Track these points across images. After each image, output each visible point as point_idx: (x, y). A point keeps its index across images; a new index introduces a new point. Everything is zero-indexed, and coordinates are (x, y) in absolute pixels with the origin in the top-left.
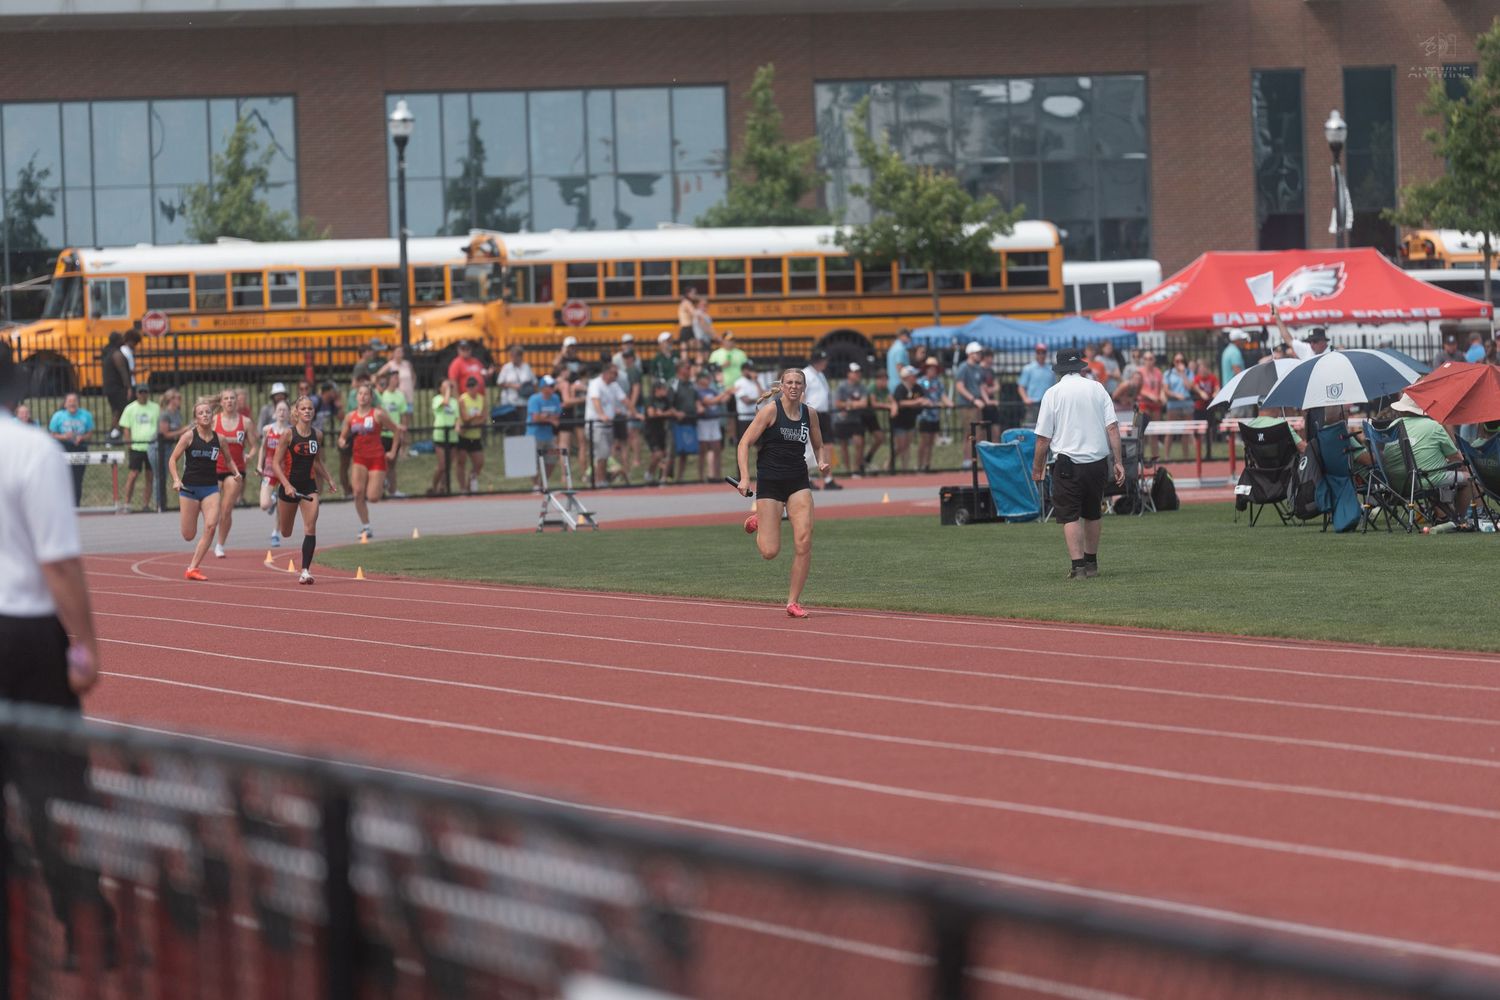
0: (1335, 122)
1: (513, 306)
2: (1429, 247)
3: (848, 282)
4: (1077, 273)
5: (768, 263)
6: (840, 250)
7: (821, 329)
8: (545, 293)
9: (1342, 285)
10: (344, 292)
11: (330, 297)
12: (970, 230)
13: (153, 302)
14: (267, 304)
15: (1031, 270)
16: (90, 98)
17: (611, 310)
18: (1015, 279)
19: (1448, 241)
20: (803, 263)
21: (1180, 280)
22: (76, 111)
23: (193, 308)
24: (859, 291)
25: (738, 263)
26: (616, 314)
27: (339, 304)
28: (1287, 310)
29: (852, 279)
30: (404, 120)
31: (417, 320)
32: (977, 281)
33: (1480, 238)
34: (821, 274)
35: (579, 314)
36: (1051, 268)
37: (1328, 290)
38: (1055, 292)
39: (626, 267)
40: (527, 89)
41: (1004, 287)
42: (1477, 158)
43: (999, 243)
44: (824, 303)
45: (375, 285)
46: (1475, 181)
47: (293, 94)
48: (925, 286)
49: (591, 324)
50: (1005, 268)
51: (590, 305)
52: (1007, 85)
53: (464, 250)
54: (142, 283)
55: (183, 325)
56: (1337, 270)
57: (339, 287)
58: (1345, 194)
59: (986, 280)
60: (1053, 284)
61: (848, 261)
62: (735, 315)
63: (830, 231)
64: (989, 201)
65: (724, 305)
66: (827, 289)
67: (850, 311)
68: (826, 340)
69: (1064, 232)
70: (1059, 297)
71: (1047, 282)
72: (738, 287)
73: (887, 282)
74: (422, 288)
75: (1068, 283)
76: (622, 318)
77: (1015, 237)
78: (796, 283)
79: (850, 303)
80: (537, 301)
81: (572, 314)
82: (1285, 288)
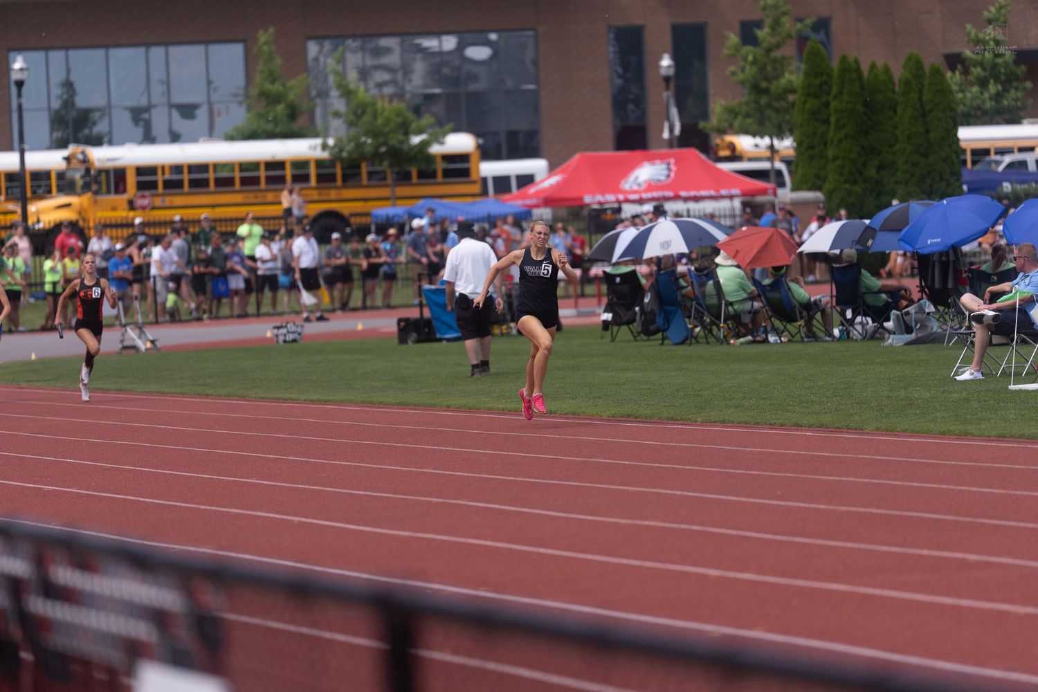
0: (666, 62)
1: (99, 198)
2: (732, 147)
3: (331, 177)
4: (490, 169)
5: (275, 165)
6: (325, 155)
7: (315, 209)
8: (121, 187)
9: (672, 175)
12: (416, 140)
15: (458, 167)
17: (167, 198)
18: (448, 174)
19: (745, 143)
20: (300, 165)
21: (560, 172)
24: (339, 182)
25: (255, 165)
26: (171, 202)
28: (635, 192)
29: (334, 175)
30: (21, 69)
31: (32, 208)
32: (422, 175)
33: (767, 140)
34: (313, 172)
35: (145, 202)
36: (472, 165)
37: (663, 178)
38: (474, 182)
39: (177, 169)
40: (107, 46)
41: (440, 178)
42: (764, 84)
43: (435, 149)
44: (315, 192)
45: (3, 184)
46: (764, 100)
48: (385, 179)
49: (154, 208)
50: (440, 166)
51: (153, 196)
52: (440, 39)
53: (65, 158)
56: (669, 164)
58: (674, 112)
59: (427, 175)
60: (474, 177)
61: (330, 163)
62: (253, 201)
63: (318, 142)
64: (427, 120)
65: (246, 195)
66: (317, 182)
67: (333, 197)
68: (318, 218)
69: (480, 140)
70: (478, 186)
71: (469, 175)
72: (256, 181)
73: (358, 176)
74: (36, 186)
75: (483, 174)
76: (175, 204)
77: (447, 145)
78: (296, 178)
79: (334, 192)
80: (116, 193)
81: (140, 202)
82: (632, 178)
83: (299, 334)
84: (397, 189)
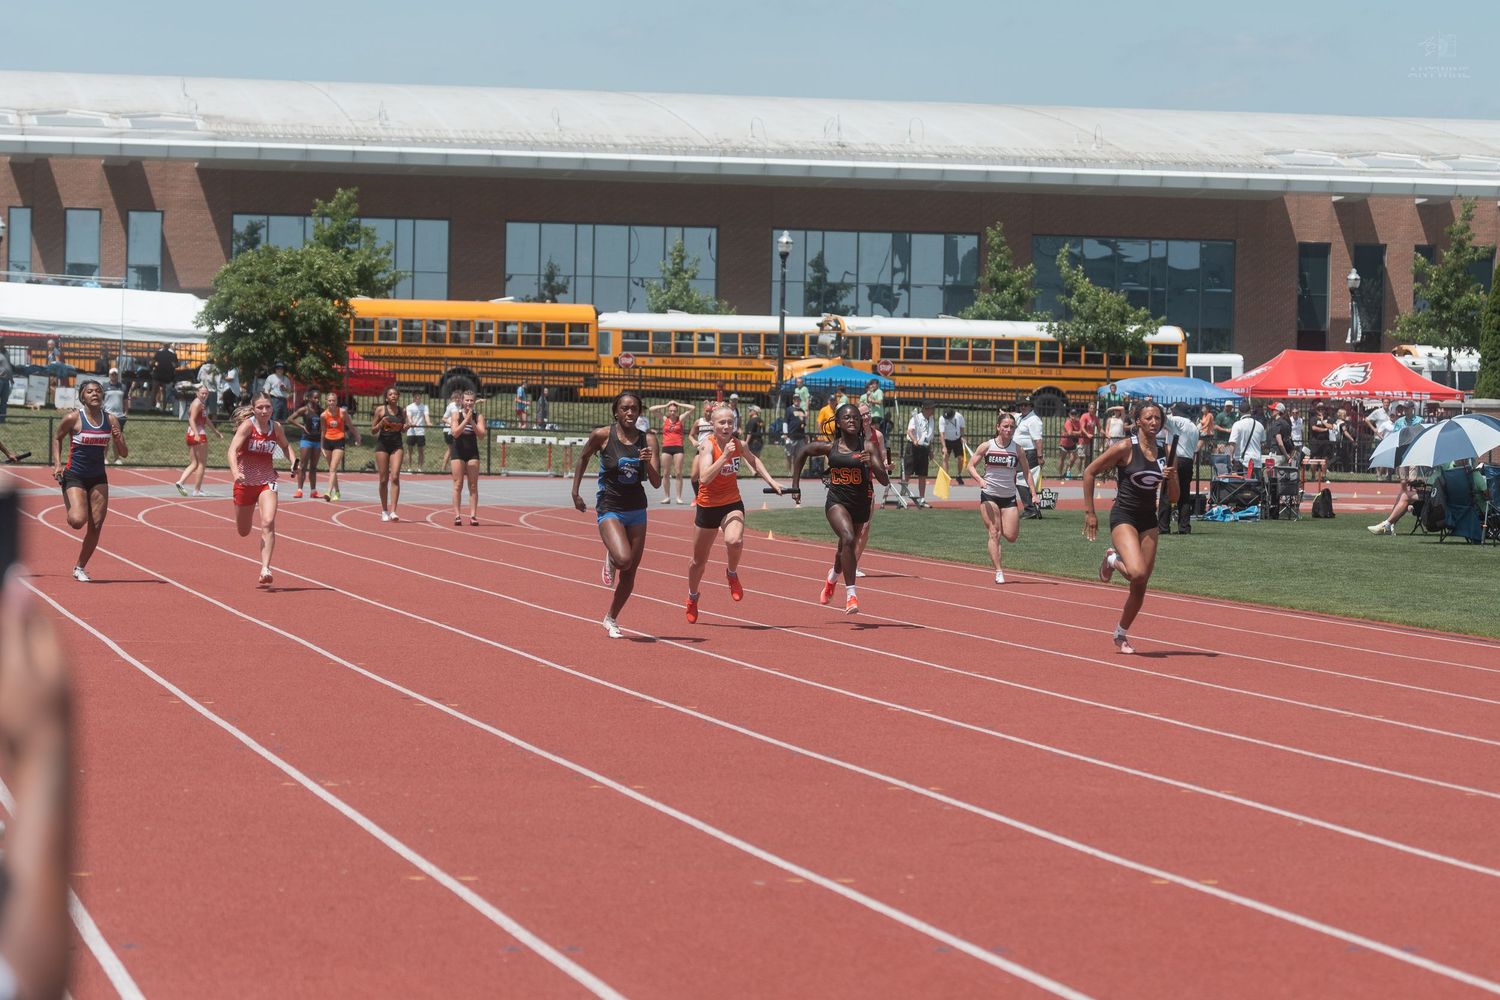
0: (1353, 275)
1: (847, 361)
3: (1054, 358)
4: (1194, 359)
5: (1004, 343)
6: (1050, 337)
7: (1037, 386)
8: (867, 354)
9: (1369, 375)
10: (743, 347)
11: (734, 350)
12: (1132, 329)
13: (626, 347)
14: (696, 353)
15: (1166, 355)
16: (595, 223)
17: (907, 367)
18: (1156, 361)
19: (1422, 353)
20: (1026, 345)
22: (585, 230)
23: (650, 353)
24: (1060, 363)
25: (984, 342)
26: (910, 370)
27: (740, 355)
28: (1335, 389)
29: (1057, 354)
30: (787, 243)
31: (788, 366)
32: (1134, 361)
33: (1446, 351)
34: (1037, 351)
35: (888, 368)
36: (1180, 355)
37: (1361, 379)
38: (1181, 370)
39: (917, 340)
40: (858, 231)
41: (1150, 365)
42: (1446, 300)
43: (1149, 338)
44: (1039, 370)
45: (762, 344)
46: (1444, 316)
47: (718, 227)
48: (1101, 362)
49: (894, 374)
50: (1151, 354)
51: (894, 363)
52: (1150, 243)
53: (818, 325)
54: (621, 333)
55: (644, 362)
56: (1366, 367)
57: (740, 343)
59: (1139, 361)
60: (1180, 366)
61: (1052, 345)
62: (983, 374)
63: (1046, 324)
64: (1143, 311)
65: (976, 368)
66: (1040, 361)
67: (1054, 375)
68: (1039, 392)
69: (1188, 335)
70: (1183, 373)
71: (1176, 365)
72: (986, 356)
73: (1077, 358)
74: (791, 347)
75: (1188, 365)
76: (914, 372)
77: (1158, 335)
78: (1022, 356)
79: (1054, 371)
80: (862, 359)
81: (883, 368)
82: (1332, 377)
83: (1053, 501)
84: (1112, 372)
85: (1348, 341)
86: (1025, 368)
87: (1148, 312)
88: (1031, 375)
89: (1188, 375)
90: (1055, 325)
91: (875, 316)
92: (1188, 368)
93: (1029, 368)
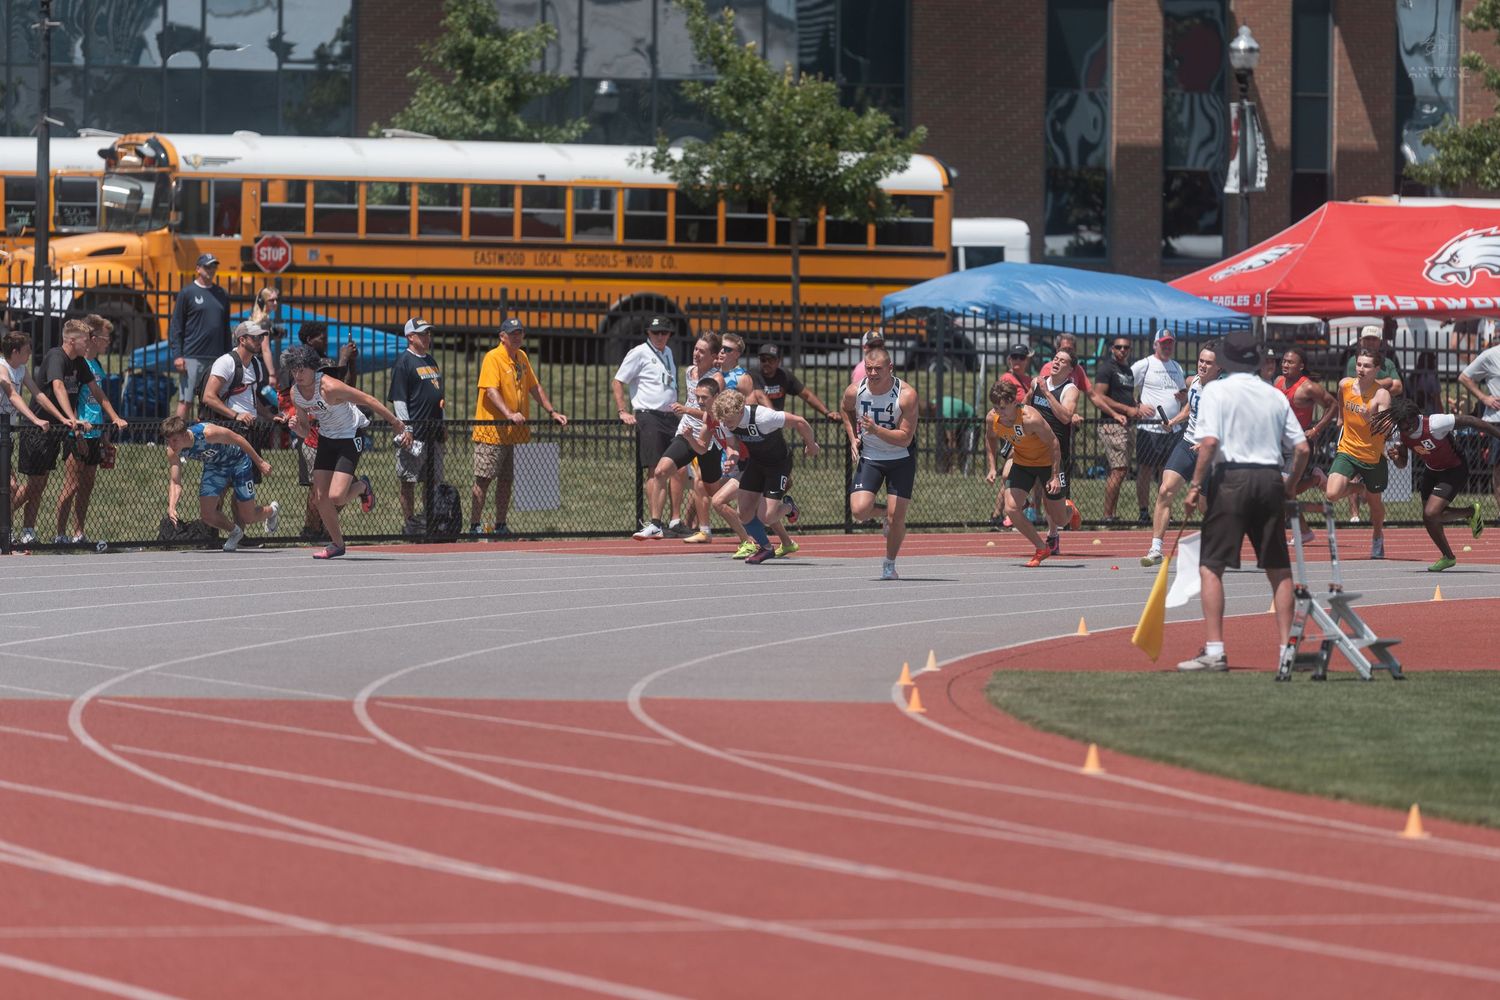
0: (1244, 41)
1: (184, 238)
3: (656, 229)
4: (968, 231)
5: (546, 194)
7: (618, 293)
8: (226, 224)
15: (910, 222)
17: (323, 251)
18: (886, 234)
20: (595, 197)
24: (671, 242)
25: (502, 192)
26: (330, 257)
29: (664, 220)
32: (836, 232)
34: (619, 210)
35: (277, 254)
36: (937, 220)
38: (940, 256)
41: (869, 245)
44: (622, 256)
48: (765, 238)
49: (291, 269)
51: (292, 241)
53: (102, 153)
59: (846, 234)
60: (938, 246)
61: (650, 197)
62: (497, 266)
64: (873, 119)
65: (480, 252)
66: (627, 235)
67: (656, 268)
68: (625, 306)
69: (954, 173)
70: (945, 263)
71: (929, 241)
72: (504, 225)
73: (708, 232)
74: (18, 208)
75: (955, 243)
76: (338, 263)
77: (907, 173)
78: (583, 224)
79: (657, 257)
80: (217, 233)
81: (266, 254)
82: (1446, 257)
84: (804, 261)
85: (1232, 186)
86: (593, 253)
87: (885, 119)
88: (606, 269)
89: (955, 268)
90: (677, 153)
91: (236, 133)
92: (955, 250)
93: (601, 253)
